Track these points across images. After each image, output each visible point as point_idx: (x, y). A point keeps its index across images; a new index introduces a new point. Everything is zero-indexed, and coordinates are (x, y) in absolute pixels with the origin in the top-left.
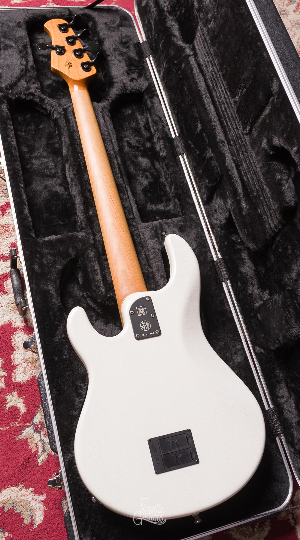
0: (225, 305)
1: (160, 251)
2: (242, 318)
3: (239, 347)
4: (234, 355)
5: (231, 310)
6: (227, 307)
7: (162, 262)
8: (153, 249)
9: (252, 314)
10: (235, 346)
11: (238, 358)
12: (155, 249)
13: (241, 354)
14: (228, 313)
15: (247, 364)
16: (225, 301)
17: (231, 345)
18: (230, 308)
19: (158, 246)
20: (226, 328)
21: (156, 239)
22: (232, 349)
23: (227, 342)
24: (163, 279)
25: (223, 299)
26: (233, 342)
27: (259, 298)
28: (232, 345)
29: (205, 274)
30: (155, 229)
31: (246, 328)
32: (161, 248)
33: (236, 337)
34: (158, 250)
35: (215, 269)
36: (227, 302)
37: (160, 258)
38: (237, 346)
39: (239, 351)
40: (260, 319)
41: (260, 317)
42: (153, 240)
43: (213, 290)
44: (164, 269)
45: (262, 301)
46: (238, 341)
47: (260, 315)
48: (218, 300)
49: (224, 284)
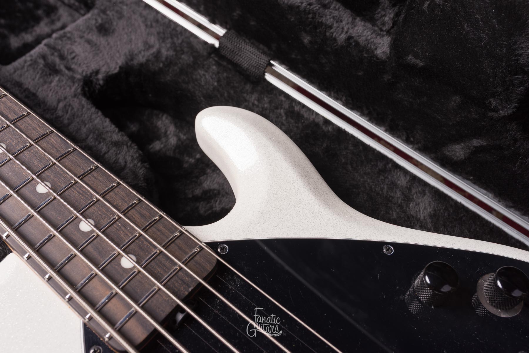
0: (303, 116)
1: (80, 97)
2: (362, 114)
3: (403, 181)
4: (408, 206)
5: (323, 117)
6: (312, 117)
7: (100, 113)
8: (59, 101)
9: (387, 77)
10: (393, 185)
11: (422, 206)
12: (65, 98)
13: (420, 192)
14: (324, 127)
15: (451, 206)
16: (297, 108)
17: (382, 189)
18: (317, 114)
19: (71, 89)
20: (343, 161)
21: (57, 79)
22: (392, 194)
23: (371, 187)
24: (125, 147)
25: (289, 107)
26: (383, 178)
27: (374, 35)
28: (386, 187)
29: (216, 84)
30: (41, 61)
31: (386, 131)
32: (79, 90)
33: (380, 165)
34: (75, 96)
35: (230, 62)
36: (304, 106)
37: (88, 109)
38: (399, 182)
39: (410, 189)
40: (421, 64)
41: (418, 61)
42: (51, 82)
43: (256, 102)
44: (113, 126)
45: (383, 36)
46: (390, 171)
47: (416, 55)
48: (280, 114)
49: (269, 77)
